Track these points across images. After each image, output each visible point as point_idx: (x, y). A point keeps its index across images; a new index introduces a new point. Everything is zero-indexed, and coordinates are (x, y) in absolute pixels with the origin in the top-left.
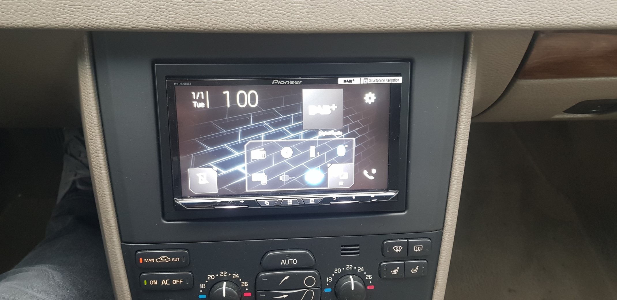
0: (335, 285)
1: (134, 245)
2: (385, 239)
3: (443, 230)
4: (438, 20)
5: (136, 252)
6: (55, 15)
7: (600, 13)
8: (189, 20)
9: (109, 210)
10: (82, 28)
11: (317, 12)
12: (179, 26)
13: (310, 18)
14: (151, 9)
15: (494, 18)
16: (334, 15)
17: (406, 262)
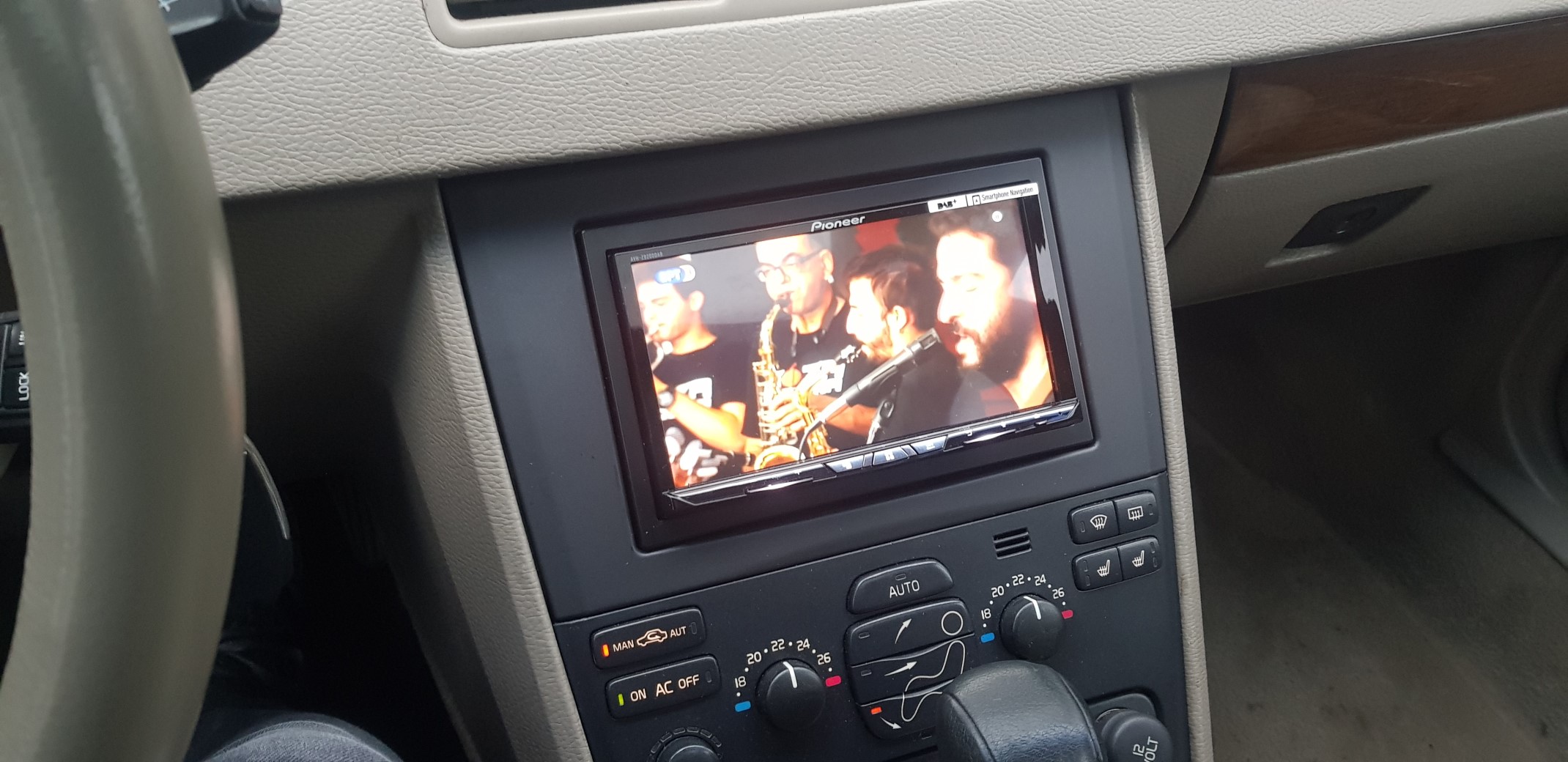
0: (998, 623)
1: (585, 619)
2: (1072, 507)
3: (1167, 472)
4: (1083, 67)
5: (592, 635)
12: (639, 140)
15: (1171, 52)
16: (909, 81)
17: (1121, 547)
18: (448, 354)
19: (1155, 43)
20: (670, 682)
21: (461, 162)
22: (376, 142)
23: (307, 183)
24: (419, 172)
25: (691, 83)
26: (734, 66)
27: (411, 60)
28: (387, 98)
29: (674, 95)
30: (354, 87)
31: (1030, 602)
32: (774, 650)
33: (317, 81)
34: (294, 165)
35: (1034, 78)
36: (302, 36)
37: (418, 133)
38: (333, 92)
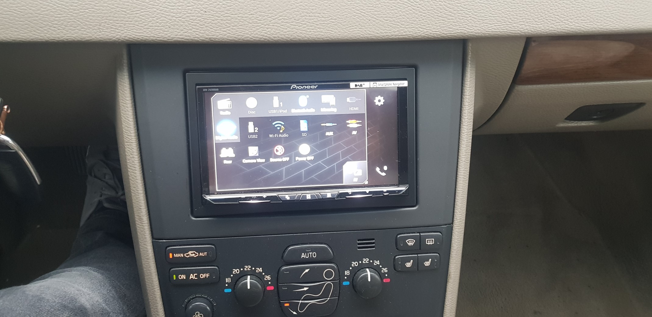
0: (353, 278)
1: (165, 241)
2: (398, 233)
3: (453, 225)
4: (437, 29)
5: (166, 248)
6: (100, 30)
7: (582, 20)
8: (218, 33)
9: (142, 208)
10: (124, 41)
11: (330, 23)
12: (208, 38)
13: (323, 29)
14: (185, 24)
15: (486, 27)
16: (344, 26)
17: (419, 255)
19: (478, 21)
20: (197, 274)
21: (126, 38)
22: (91, 25)
23: (60, 39)
24: (108, 40)
25: (235, 15)
26: (258, 9)
28: (97, 6)
29: (227, 19)
31: (367, 272)
32: (245, 270)
34: (55, 31)
35: (409, 32)
37: (109, 23)
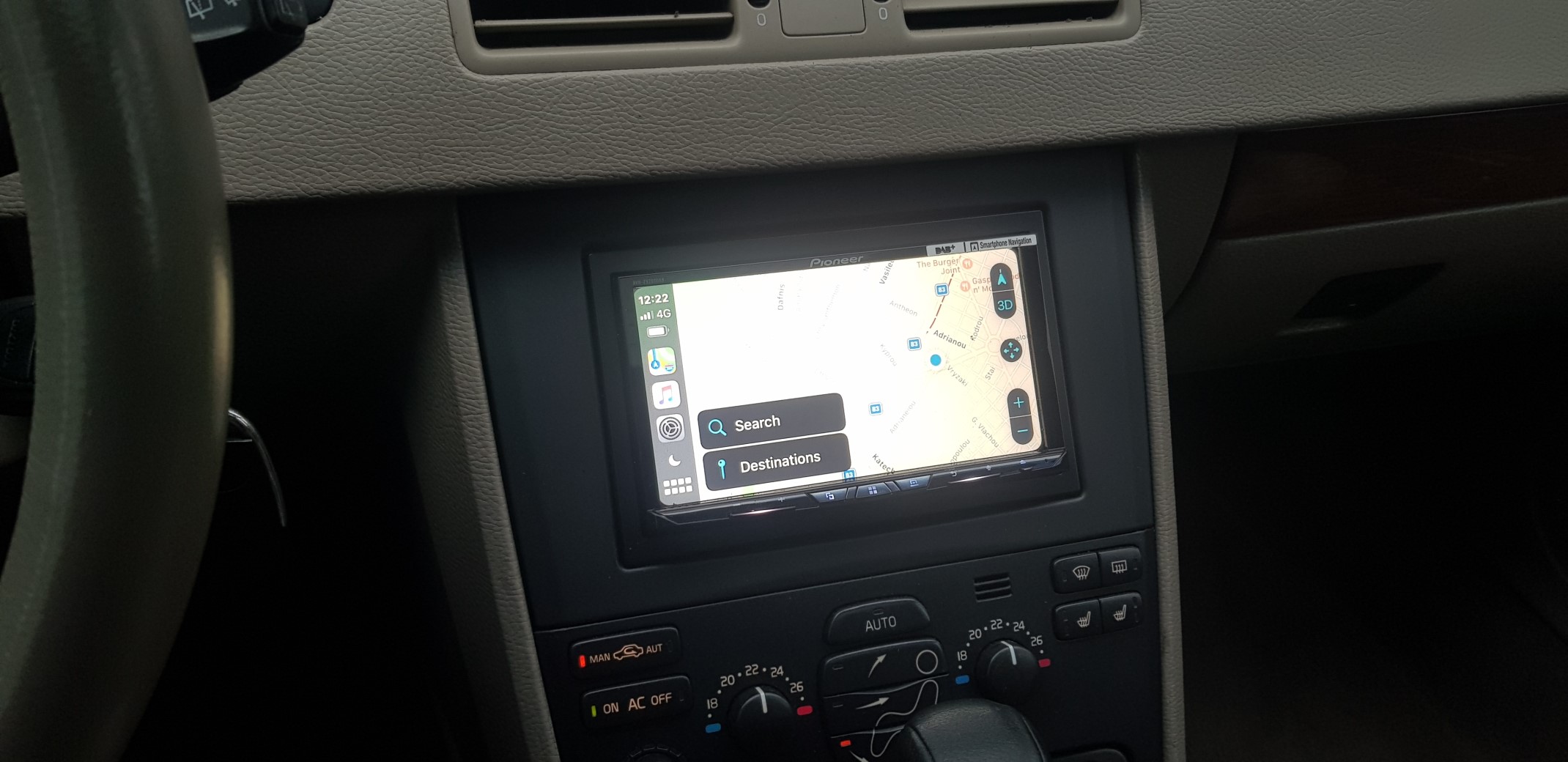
0: (974, 666)
1: (565, 629)
2: (1055, 556)
3: (1155, 528)
4: (1086, 125)
5: (570, 644)
6: (421, 166)
11: (885, 125)
12: (648, 169)
13: (874, 137)
14: (599, 144)
15: (1175, 116)
17: (1102, 600)
18: (453, 362)
19: (1159, 106)
20: (643, 698)
21: (478, 181)
22: (399, 157)
23: (332, 192)
24: (437, 188)
25: (700, 119)
26: (743, 105)
27: (438, 83)
28: (413, 117)
29: (683, 129)
30: (382, 106)
31: (1006, 646)
32: (747, 675)
33: (347, 97)
34: (321, 174)
35: (1036, 134)
36: (338, 55)
37: (440, 151)
38: (363, 108)
